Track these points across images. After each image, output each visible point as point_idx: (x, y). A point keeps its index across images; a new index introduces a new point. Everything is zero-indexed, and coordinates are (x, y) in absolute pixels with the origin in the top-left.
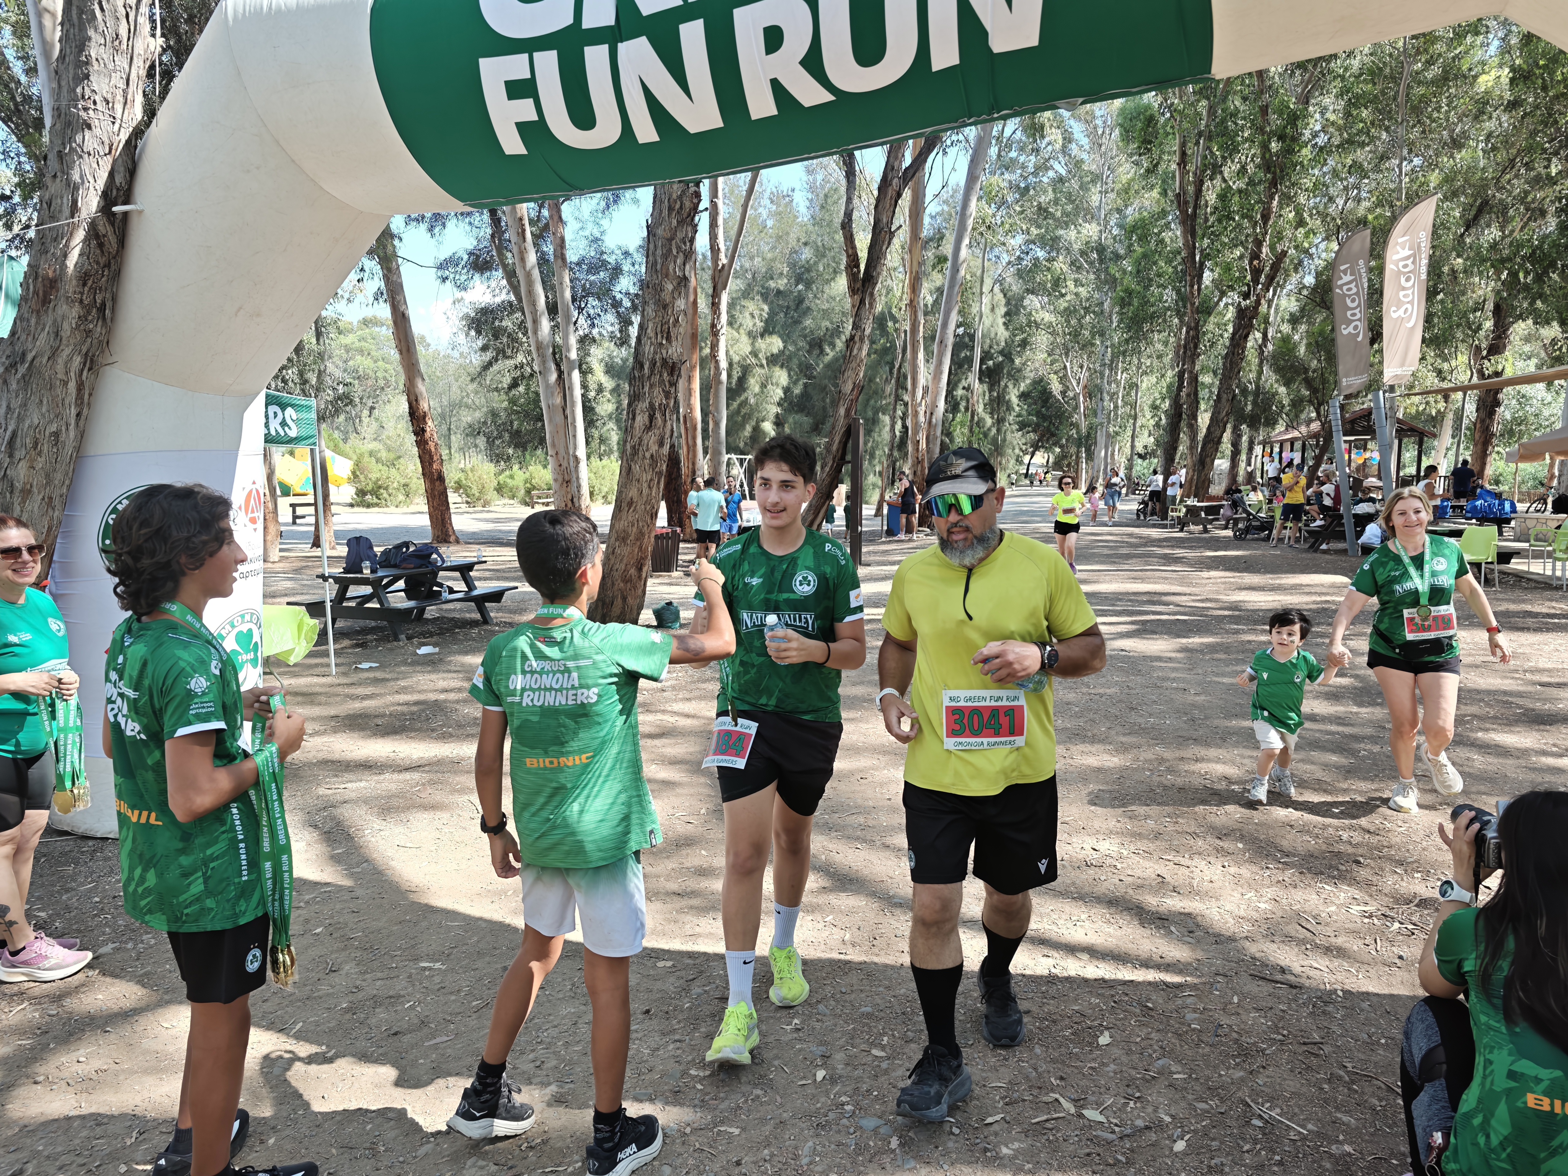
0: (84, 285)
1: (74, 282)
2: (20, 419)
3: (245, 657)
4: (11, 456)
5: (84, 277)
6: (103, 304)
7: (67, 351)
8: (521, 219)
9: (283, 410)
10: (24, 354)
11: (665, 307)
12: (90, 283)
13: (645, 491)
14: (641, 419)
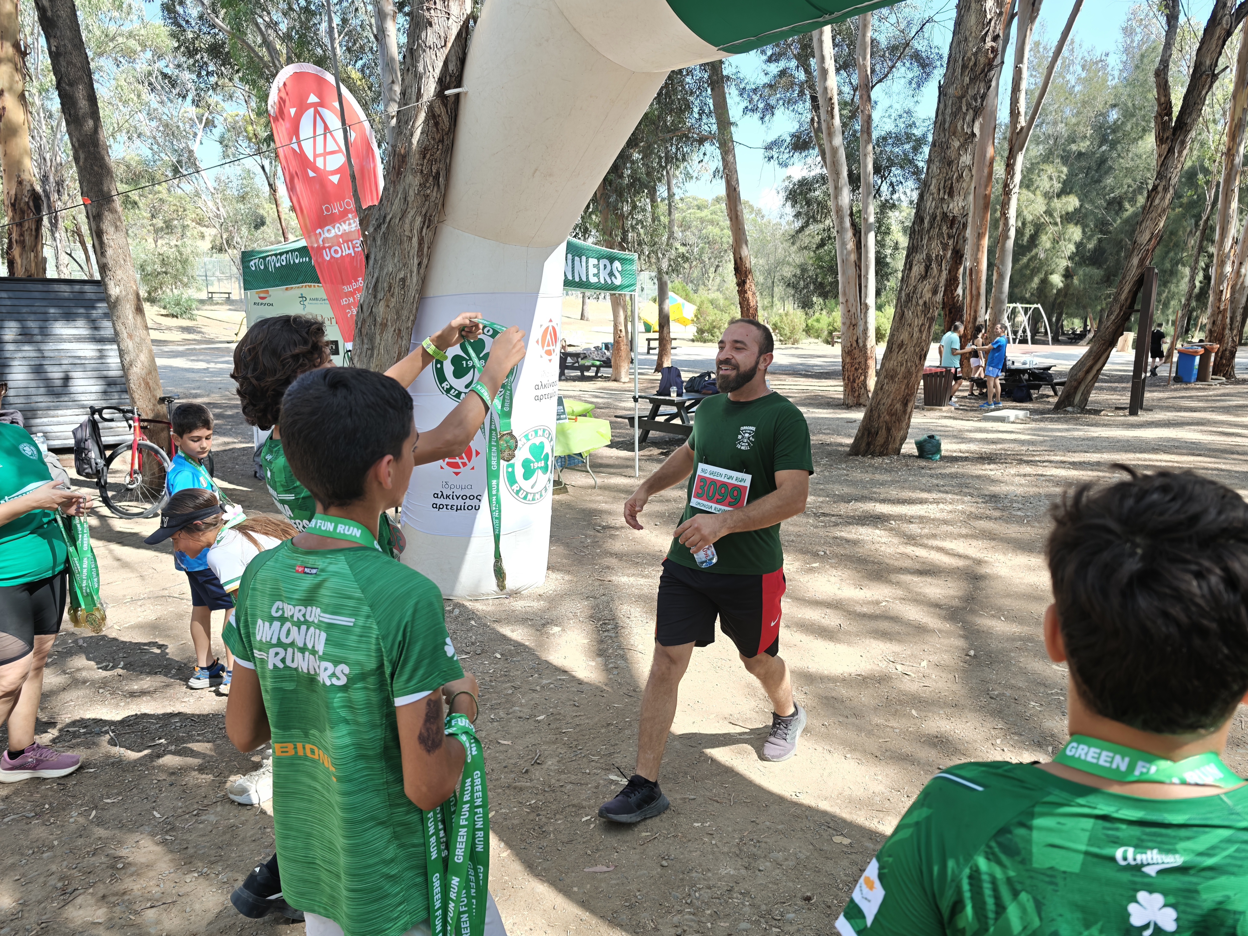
0: (424, 158)
1: (417, 156)
2: (381, 268)
3: (536, 465)
4: (375, 297)
5: (424, 151)
6: (438, 173)
7: (412, 213)
8: (830, 98)
9: (611, 263)
10: (385, 217)
11: (950, 163)
12: (428, 156)
13: (916, 335)
14: (917, 270)
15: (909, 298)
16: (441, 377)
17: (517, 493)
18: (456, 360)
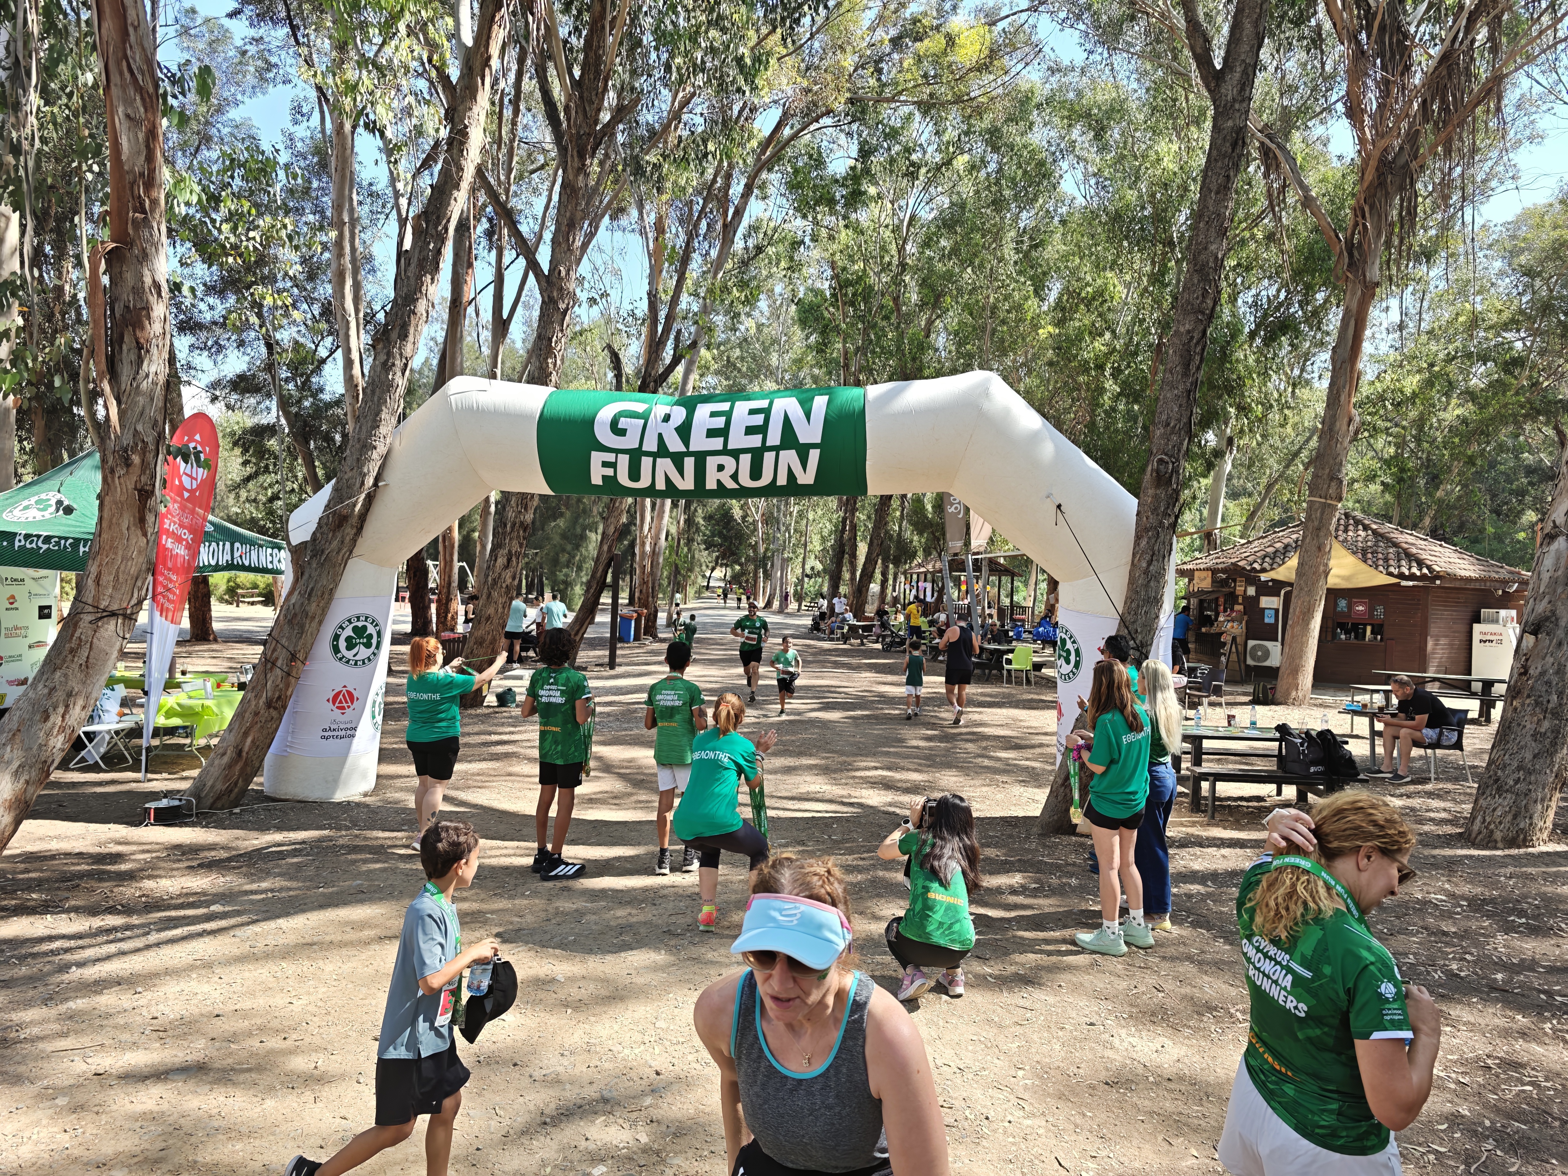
2: (317, 582)
3: (382, 706)
4: (309, 600)
5: (361, 516)
6: (362, 527)
7: (345, 550)
12: (359, 519)
15: (495, 582)
16: (336, 649)
17: (375, 725)
18: (348, 639)
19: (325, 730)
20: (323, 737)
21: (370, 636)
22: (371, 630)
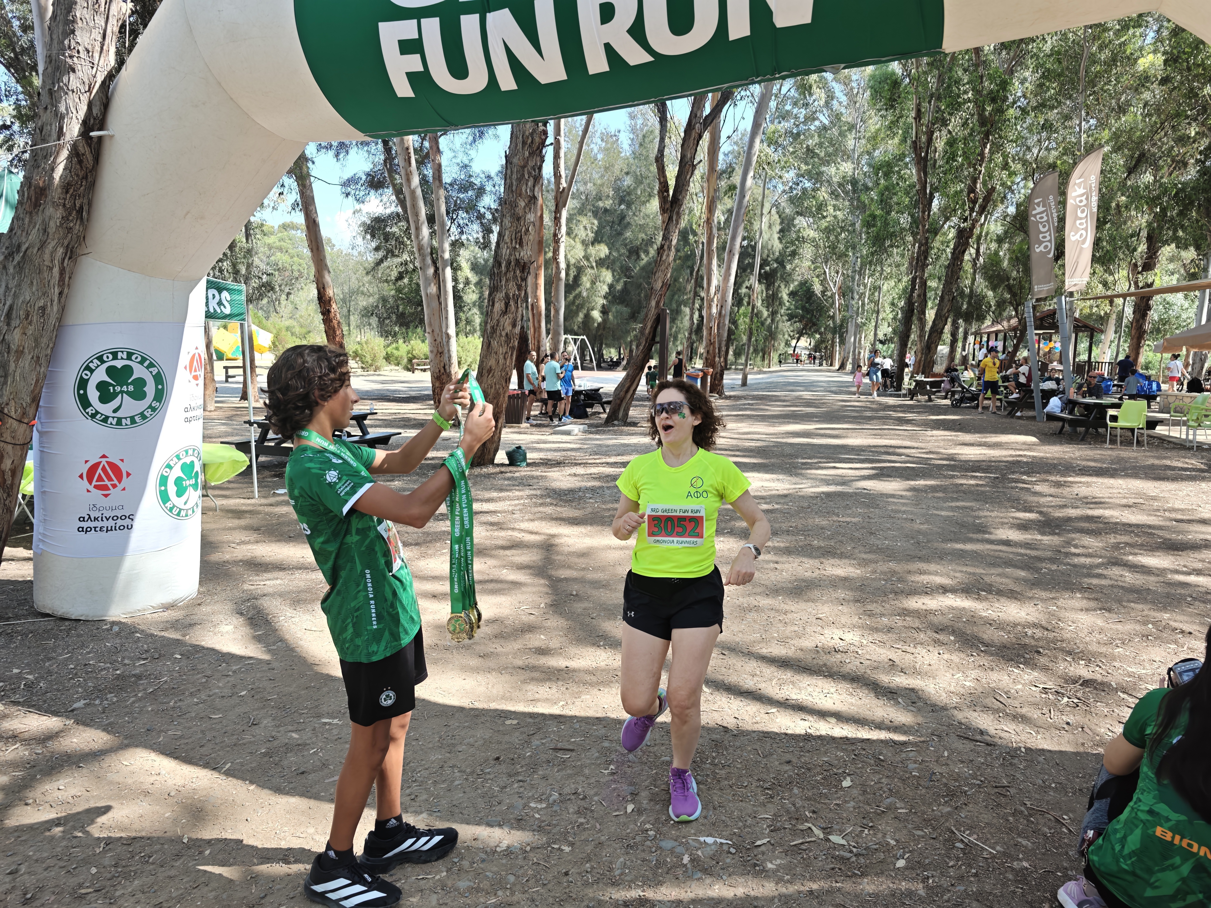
0: (67, 192)
1: (59, 190)
2: (16, 296)
3: (188, 483)
4: (8, 324)
5: (66, 186)
7: (53, 244)
8: (407, 149)
9: (220, 293)
10: (19, 246)
11: (519, 219)
12: (71, 191)
13: (501, 361)
14: (499, 306)
15: (494, 330)
16: (84, 402)
17: (171, 510)
18: (102, 386)
19: (82, 519)
20: (81, 529)
21: (141, 383)
22: (139, 371)
